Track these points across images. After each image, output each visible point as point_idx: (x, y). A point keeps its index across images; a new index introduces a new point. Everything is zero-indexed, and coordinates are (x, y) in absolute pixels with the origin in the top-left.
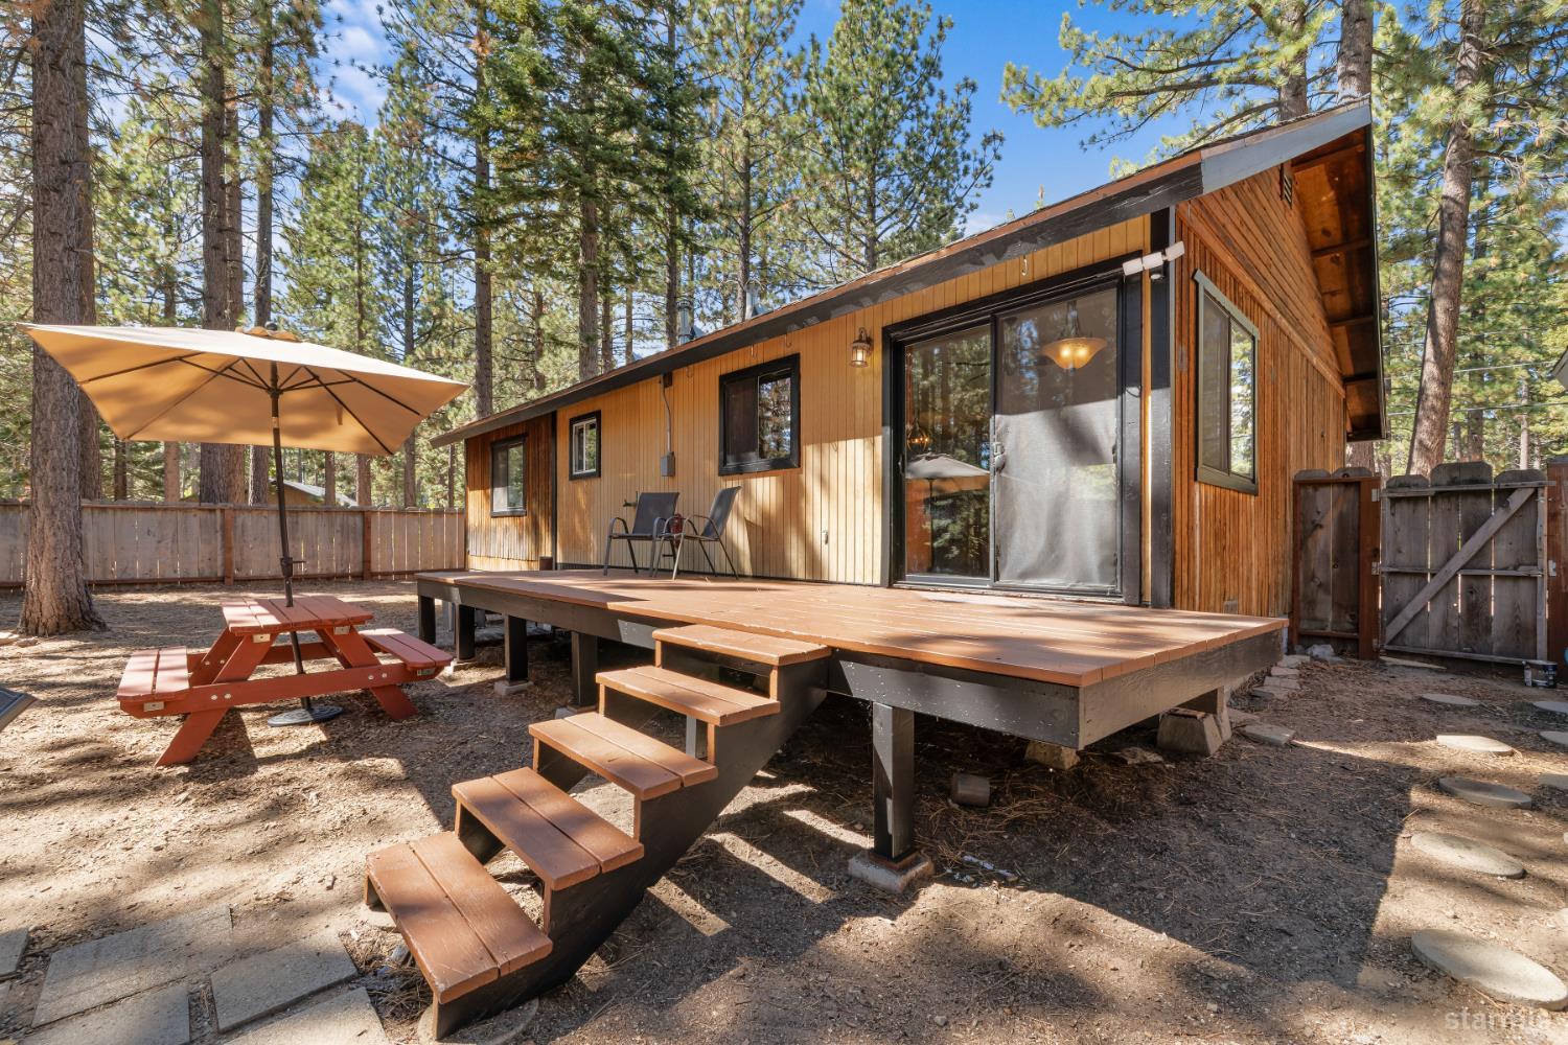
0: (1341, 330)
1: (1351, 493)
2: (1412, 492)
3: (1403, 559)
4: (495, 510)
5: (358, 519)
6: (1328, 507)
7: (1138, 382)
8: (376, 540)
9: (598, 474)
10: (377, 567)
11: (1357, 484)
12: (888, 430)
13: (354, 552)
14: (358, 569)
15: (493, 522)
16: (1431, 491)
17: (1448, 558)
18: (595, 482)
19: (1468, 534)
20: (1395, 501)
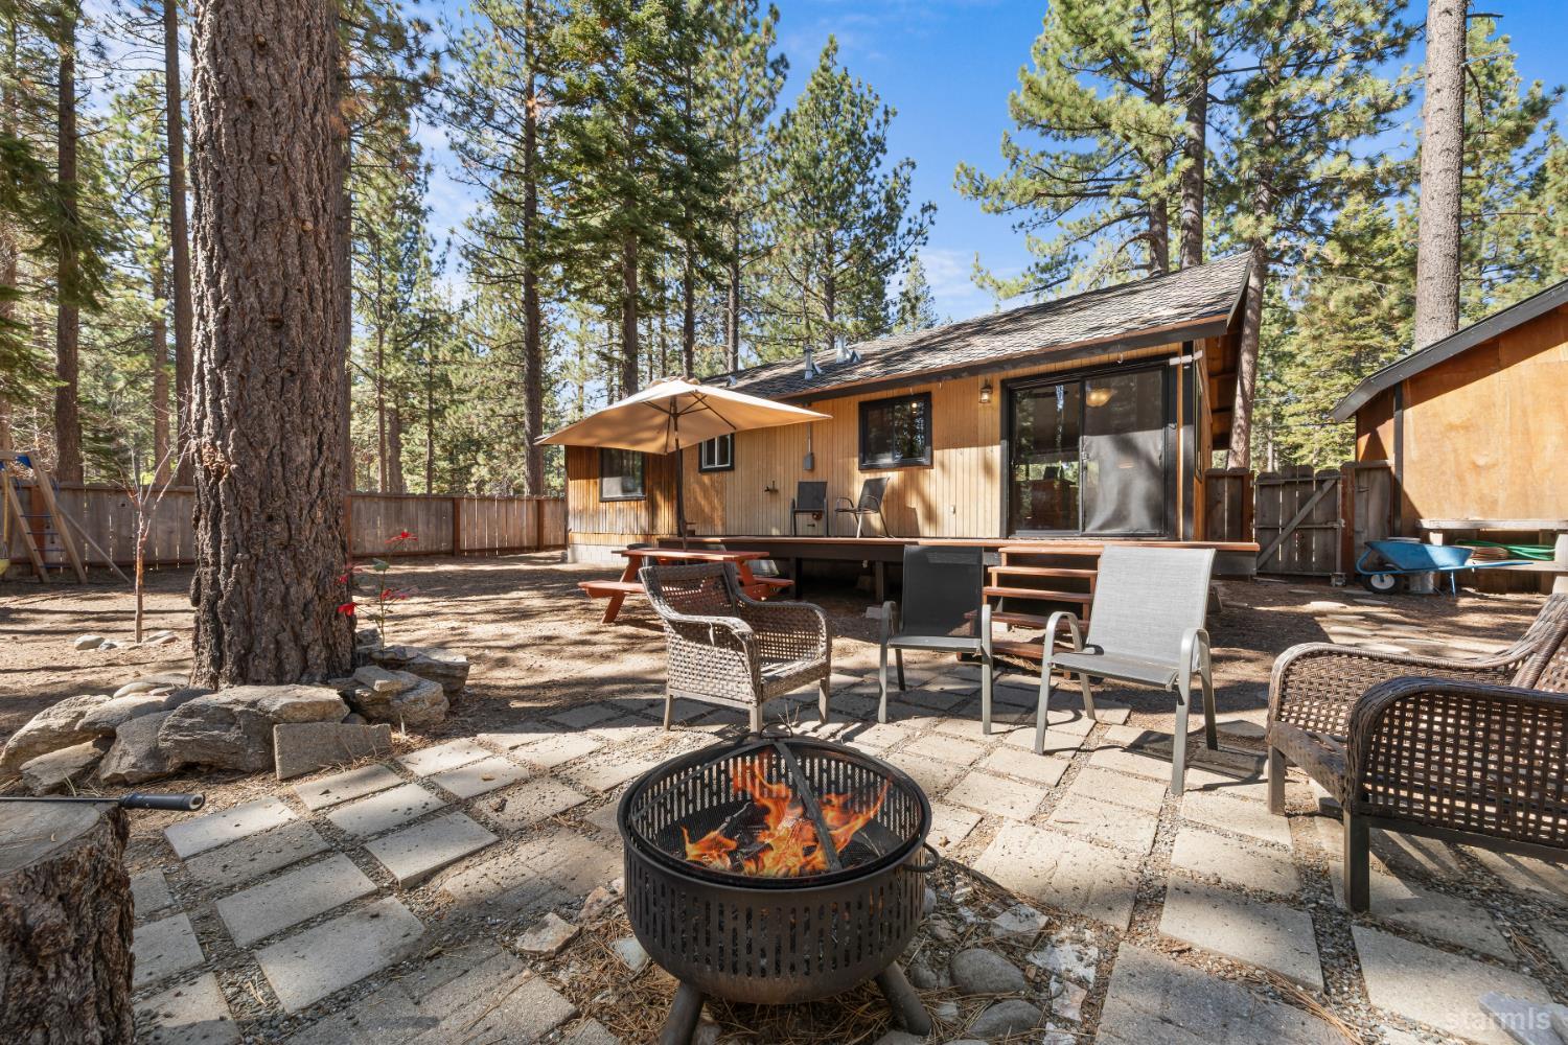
0: (1215, 381)
1: (1238, 482)
2: (1273, 482)
3: (1266, 520)
4: (605, 496)
5: (449, 505)
6: (1226, 490)
7: (1175, 421)
8: (464, 519)
9: (732, 468)
10: (465, 545)
11: (1242, 477)
12: (1005, 443)
13: (446, 532)
14: (450, 547)
15: (603, 506)
16: (1282, 481)
17: (1291, 519)
18: (728, 475)
19: (1301, 506)
20: (1262, 487)
